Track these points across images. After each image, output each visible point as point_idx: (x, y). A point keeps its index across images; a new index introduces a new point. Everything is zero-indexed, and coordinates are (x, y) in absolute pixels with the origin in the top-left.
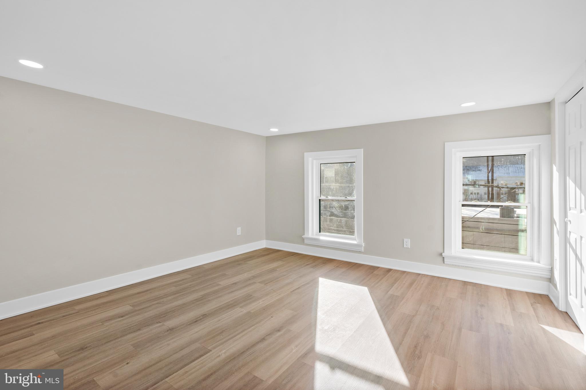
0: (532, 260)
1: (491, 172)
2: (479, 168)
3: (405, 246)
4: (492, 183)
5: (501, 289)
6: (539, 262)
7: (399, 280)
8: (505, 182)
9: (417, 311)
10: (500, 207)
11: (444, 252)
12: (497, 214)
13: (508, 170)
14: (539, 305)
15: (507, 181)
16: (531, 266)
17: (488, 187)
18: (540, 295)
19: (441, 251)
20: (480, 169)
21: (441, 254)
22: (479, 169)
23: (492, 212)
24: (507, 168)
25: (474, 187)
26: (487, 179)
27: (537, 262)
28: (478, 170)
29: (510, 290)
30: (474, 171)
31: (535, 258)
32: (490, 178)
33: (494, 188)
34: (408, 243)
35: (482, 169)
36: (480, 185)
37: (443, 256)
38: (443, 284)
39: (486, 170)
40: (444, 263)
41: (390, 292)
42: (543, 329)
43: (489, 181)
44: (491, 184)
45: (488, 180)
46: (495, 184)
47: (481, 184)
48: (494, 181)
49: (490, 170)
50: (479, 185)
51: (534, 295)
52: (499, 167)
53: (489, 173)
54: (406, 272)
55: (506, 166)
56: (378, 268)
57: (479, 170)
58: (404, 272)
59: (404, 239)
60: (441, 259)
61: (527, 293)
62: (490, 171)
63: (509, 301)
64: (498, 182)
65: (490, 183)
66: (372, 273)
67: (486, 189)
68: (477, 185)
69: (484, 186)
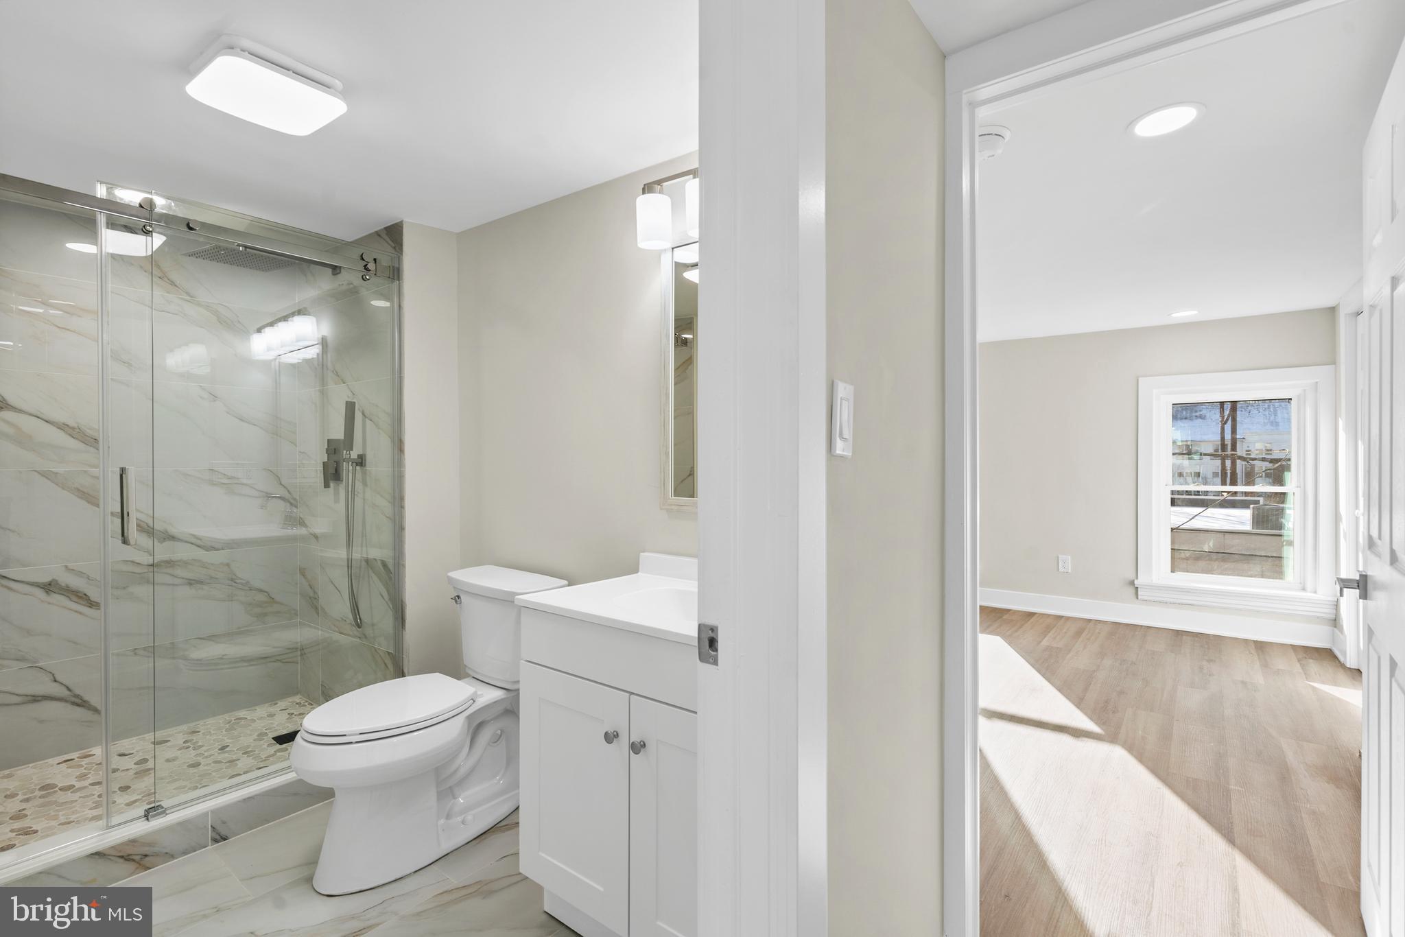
0: (1304, 589)
1: (1230, 422)
2: (1200, 411)
3: (1061, 569)
4: (1234, 448)
5: (1246, 641)
6: (1315, 592)
7: (1056, 628)
8: (1267, 445)
9: (1099, 666)
10: (1252, 506)
11: (1137, 578)
12: (1243, 523)
13: (1273, 416)
14: (1311, 661)
15: (1270, 443)
16: (1300, 599)
17: (1223, 459)
18: (1317, 650)
19: (1131, 576)
20: (1201, 413)
21: (1132, 583)
22: (1197, 414)
23: (1232, 518)
24: (1272, 410)
25: (1190, 459)
26: (1219, 438)
27: (1311, 592)
28: (1196, 416)
29: (1261, 642)
30: (1186, 418)
31: (1309, 586)
32: (1228, 436)
33: (1239, 462)
34: (1067, 563)
35: (1208, 415)
36: (1205, 455)
37: (1136, 586)
38: (1137, 633)
39: (1217, 416)
40: (1137, 598)
41: (1045, 642)
42: (1313, 688)
43: (1226, 443)
44: (1229, 452)
45: (1223, 438)
46: (1240, 451)
47: (1205, 452)
48: (1238, 445)
49: (1228, 416)
50: (1201, 454)
51: (1307, 650)
52: (1249, 408)
53: (1225, 423)
54: (1063, 617)
55: (1269, 406)
56: (1008, 611)
57: (1201, 417)
58: (1060, 617)
59: (1060, 556)
60: (1132, 591)
61: (1293, 646)
62: (1227, 420)
63: (1258, 655)
64: (1248, 447)
65: (1227, 450)
66: (1001, 617)
67: (1218, 462)
68: (1195, 453)
69: (1212, 457)
